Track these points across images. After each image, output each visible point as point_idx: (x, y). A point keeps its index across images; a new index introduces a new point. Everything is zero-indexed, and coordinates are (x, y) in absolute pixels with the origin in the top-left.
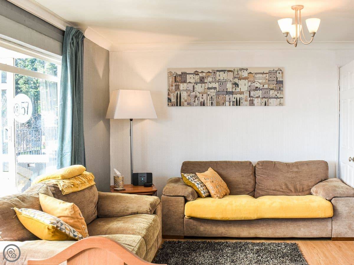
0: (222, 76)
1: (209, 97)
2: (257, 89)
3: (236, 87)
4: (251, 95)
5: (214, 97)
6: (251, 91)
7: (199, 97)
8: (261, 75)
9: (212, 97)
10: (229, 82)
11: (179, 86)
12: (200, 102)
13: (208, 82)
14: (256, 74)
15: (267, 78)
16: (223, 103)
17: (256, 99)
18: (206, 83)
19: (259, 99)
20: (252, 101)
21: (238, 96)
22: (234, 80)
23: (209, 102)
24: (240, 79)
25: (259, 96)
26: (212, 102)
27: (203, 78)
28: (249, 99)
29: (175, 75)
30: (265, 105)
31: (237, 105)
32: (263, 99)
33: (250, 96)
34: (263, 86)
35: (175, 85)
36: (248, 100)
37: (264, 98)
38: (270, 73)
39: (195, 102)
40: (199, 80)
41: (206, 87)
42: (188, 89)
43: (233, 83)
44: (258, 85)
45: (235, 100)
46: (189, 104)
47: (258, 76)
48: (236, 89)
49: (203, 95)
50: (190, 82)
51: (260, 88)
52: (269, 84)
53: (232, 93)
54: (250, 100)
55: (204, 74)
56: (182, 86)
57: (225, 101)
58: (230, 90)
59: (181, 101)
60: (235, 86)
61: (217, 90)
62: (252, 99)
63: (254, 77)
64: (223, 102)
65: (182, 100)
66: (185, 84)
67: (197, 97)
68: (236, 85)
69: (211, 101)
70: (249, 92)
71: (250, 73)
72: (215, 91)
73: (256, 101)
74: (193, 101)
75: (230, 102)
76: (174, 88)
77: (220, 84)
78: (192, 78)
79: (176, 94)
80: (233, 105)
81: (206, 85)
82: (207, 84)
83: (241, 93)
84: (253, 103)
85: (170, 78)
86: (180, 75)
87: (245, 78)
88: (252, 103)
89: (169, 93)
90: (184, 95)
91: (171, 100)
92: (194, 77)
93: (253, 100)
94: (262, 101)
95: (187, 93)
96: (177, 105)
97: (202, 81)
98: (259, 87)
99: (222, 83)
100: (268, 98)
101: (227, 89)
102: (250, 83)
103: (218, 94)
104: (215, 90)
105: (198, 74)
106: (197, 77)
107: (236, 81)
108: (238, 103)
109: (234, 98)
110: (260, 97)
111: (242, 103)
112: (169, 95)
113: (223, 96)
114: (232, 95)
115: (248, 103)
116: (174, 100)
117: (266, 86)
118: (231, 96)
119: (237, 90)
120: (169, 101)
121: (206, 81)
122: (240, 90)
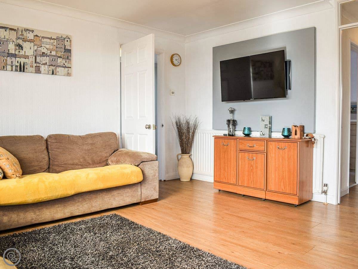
0: (3, 34)
2: (43, 54)
3: (19, 49)
4: (37, 61)
6: (37, 57)
8: (48, 40)
10: (11, 43)
14: (43, 37)
15: (55, 44)
16: (4, 67)
17: (43, 66)
19: (46, 66)
21: (22, 60)
22: (18, 41)
24: (25, 40)
25: (46, 63)
28: (35, 65)
30: (53, 74)
31: (20, 71)
32: (51, 66)
34: (51, 52)
36: (34, 67)
38: (57, 39)
43: (16, 45)
44: (45, 51)
45: (18, 64)
47: (45, 40)
48: (19, 52)
52: (57, 51)
53: (15, 56)
57: (6, 64)
58: (12, 52)
62: (38, 65)
63: (41, 41)
64: (3, 65)
68: (20, 47)
70: (34, 57)
71: (37, 36)
73: (43, 68)
75: (12, 66)
77: (1, 44)
80: (16, 70)
83: (26, 57)
84: (39, 70)
87: (31, 41)
93: (39, 67)
94: (50, 69)
98: (46, 53)
99: (3, 42)
100: (56, 66)
101: (9, 50)
102: (36, 48)
107: (20, 42)
108: (22, 68)
109: (17, 62)
110: (48, 64)
111: (27, 68)
113: (4, 58)
115: (34, 69)
117: (54, 53)
118: (14, 59)
119: (21, 53)
122: (25, 54)
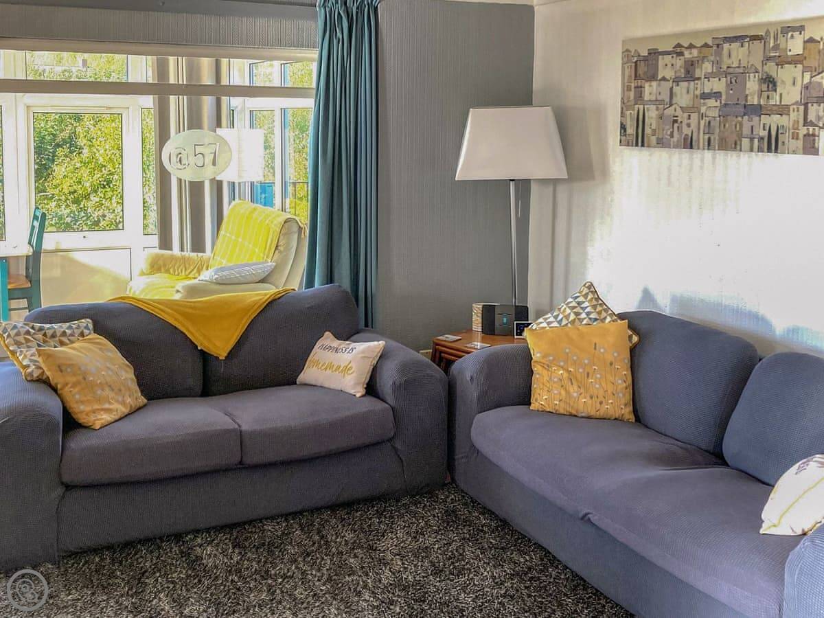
0: (737, 55)
1: (702, 123)
3: (768, 91)
5: (715, 124)
6: (809, 105)
7: (681, 122)
9: (709, 122)
10: (752, 75)
11: (641, 91)
12: (683, 136)
13: (703, 77)
16: (736, 144)
18: (699, 79)
20: (811, 138)
21: (774, 121)
22: (766, 68)
23: (703, 138)
24: (781, 62)
26: (709, 140)
27: (692, 65)
28: (803, 131)
29: (635, 59)
31: (769, 150)
33: (805, 123)
35: (635, 87)
36: (801, 137)
39: (672, 135)
40: (683, 70)
41: (698, 92)
42: (660, 98)
43: (762, 79)
45: (764, 134)
46: (661, 143)
48: (768, 97)
49: (689, 115)
50: (664, 79)
53: (758, 110)
54: (805, 136)
55: (695, 52)
56: (650, 89)
57: (740, 136)
58: (753, 100)
59: (646, 132)
60: (768, 87)
61: (723, 102)
62: (811, 130)
63: (822, 53)
64: (734, 137)
65: (648, 131)
66: (654, 84)
67: (675, 121)
68: (770, 82)
69: (707, 137)
70: (803, 107)
71: (811, 40)
72: (718, 104)
74: (669, 133)
75: (752, 139)
76: (632, 94)
77: (731, 83)
78: (669, 66)
79: (636, 109)
80: (760, 150)
81: (699, 86)
82: (699, 82)
83: (783, 110)
84: (813, 147)
85: (626, 66)
86: (645, 59)
88: (811, 147)
89: (622, 109)
90: (652, 114)
91: (625, 131)
92: (674, 62)
93: (814, 135)
95: (657, 109)
96: (637, 145)
97: (689, 73)
99: (736, 77)
101: (747, 96)
102: (807, 76)
103: (726, 112)
104: (719, 101)
105: (681, 54)
106: (679, 62)
107: (771, 68)
108: (772, 144)
109: (762, 126)
111: (783, 143)
112: (623, 115)
113: (736, 120)
114: (758, 118)
115: (800, 143)
116: (631, 130)
118: (756, 119)
119: (772, 102)
120: (622, 131)
121: (698, 73)
122: (781, 101)
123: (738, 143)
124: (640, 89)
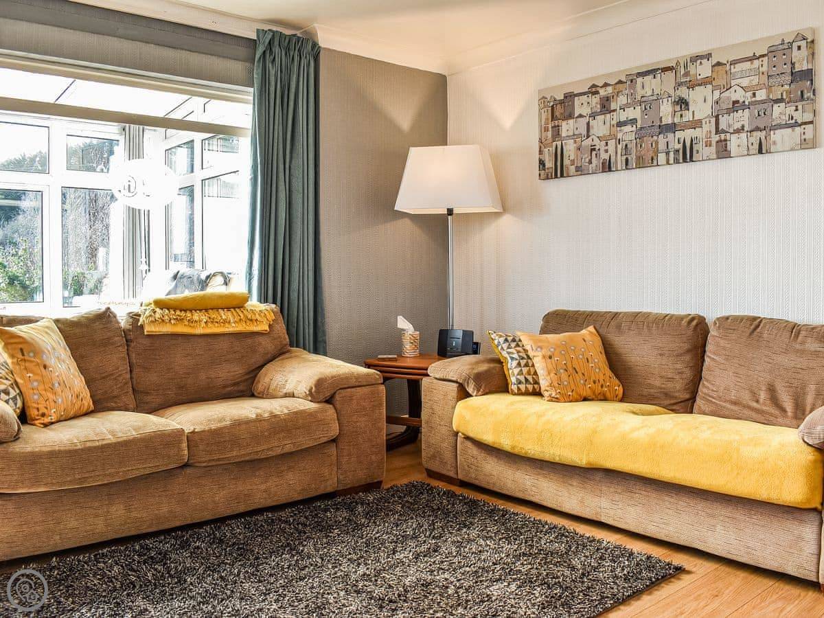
0: (649, 86)
1: (619, 147)
2: (736, 106)
3: (681, 110)
4: (722, 126)
5: (632, 146)
6: (720, 116)
7: (599, 150)
8: (747, 65)
9: (626, 145)
10: (665, 100)
11: (559, 129)
12: (601, 161)
13: (618, 108)
14: (734, 63)
15: (764, 69)
16: (652, 159)
17: (734, 137)
18: (614, 111)
19: (744, 135)
20: (724, 143)
21: (688, 134)
22: (678, 93)
23: (620, 160)
24: (692, 86)
25: (743, 127)
26: (627, 160)
27: (607, 100)
28: (715, 138)
29: (552, 104)
30: (760, 151)
31: (685, 160)
32: (755, 134)
33: (717, 132)
34: (754, 95)
35: (552, 127)
36: (714, 143)
37: (758, 129)
38: (772, 52)
39: (590, 162)
40: (599, 106)
41: (614, 122)
42: (576, 133)
43: (675, 101)
44: (739, 95)
45: (680, 146)
46: (580, 171)
47: (739, 67)
48: (681, 116)
49: (607, 143)
50: (581, 116)
51: (744, 102)
52: (769, 88)
53: (672, 128)
54: (717, 142)
55: (610, 89)
56: (567, 127)
57: (657, 152)
58: (667, 120)
59: (564, 164)
60: (681, 107)
61: (639, 126)
62: (723, 136)
63: (729, 73)
64: (651, 154)
65: (566, 162)
66: (571, 122)
67: (594, 149)
68: (683, 103)
69: (625, 157)
70: (714, 119)
71: (719, 64)
72: (634, 128)
73: (734, 142)
74: (587, 160)
75: (667, 153)
76: (549, 134)
77: (646, 109)
78: (585, 104)
79: (554, 148)
80: (677, 161)
81: (615, 117)
82: (615, 113)
83: (696, 124)
84: (726, 150)
85: (543, 111)
86: (561, 102)
87: (705, 82)
88: (723, 152)
89: (540, 147)
90: (570, 148)
91: (544, 165)
92: (589, 100)
93: (726, 140)
94: (752, 140)
95: (575, 142)
96: (556, 177)
97: (605, 107)
98: (741, 101)
99: (648, 104)
100: (768, 130)
101: (661, 117)
102: (717, 93)
103: (641, 135)
104: (634, 126)
105: (597, 93)
106: (595, 100)
107: (683, 92)
108: (687, 155)
109: (677, 141)
110: (746, 129)
111: (698, 152)
112: (541, 152)
113: (652, 140)
114: (673, 135)
115: (713, 149)
116: (549, 164)
117: (761, 95)
118: (670, 135)
119: (685, 119)
120: (541, 167)
121: (613, 106)
122: (693, 117)
123: (655, 158)
124: (557, 128)
